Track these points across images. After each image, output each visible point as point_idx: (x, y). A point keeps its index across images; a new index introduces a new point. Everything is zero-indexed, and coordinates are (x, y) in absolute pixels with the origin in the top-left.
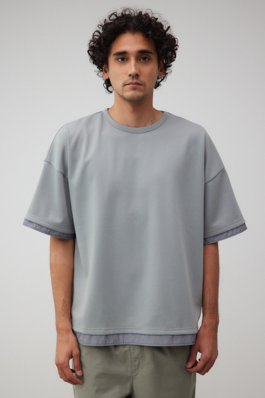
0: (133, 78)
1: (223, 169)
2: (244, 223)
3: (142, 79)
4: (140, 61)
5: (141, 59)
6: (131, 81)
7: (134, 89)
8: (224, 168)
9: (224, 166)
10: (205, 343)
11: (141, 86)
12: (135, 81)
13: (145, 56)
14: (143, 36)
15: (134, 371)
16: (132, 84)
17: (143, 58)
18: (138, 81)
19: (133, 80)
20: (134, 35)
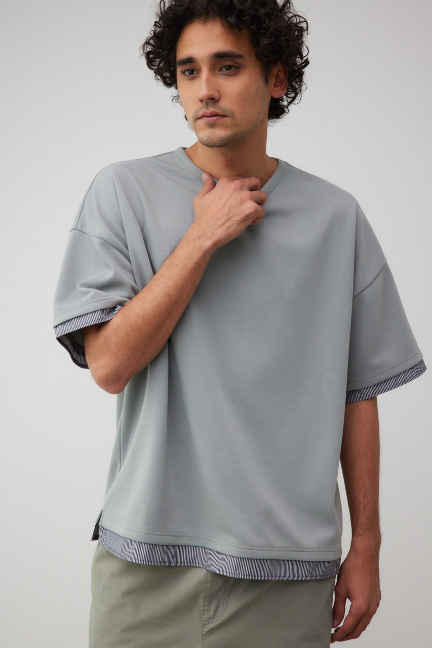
0: (207, 104)
1: (384, 266)
2: (421, 360)
3: (226, 105)
4: (220, 72)
5: (223, 67)
6: (204, 111)
7: (212, 126)
8: (386, 263)
9: (386, 261)
10: (357, 583)
11: (226, 119)
12: (211, 110)
13: (229, 63)
14: (223, 25)
15: (207, 622)
16: (207, 116)
17: (225, 67)
18: (216, 110)
19: (207, 108)
20: (205, 25)
